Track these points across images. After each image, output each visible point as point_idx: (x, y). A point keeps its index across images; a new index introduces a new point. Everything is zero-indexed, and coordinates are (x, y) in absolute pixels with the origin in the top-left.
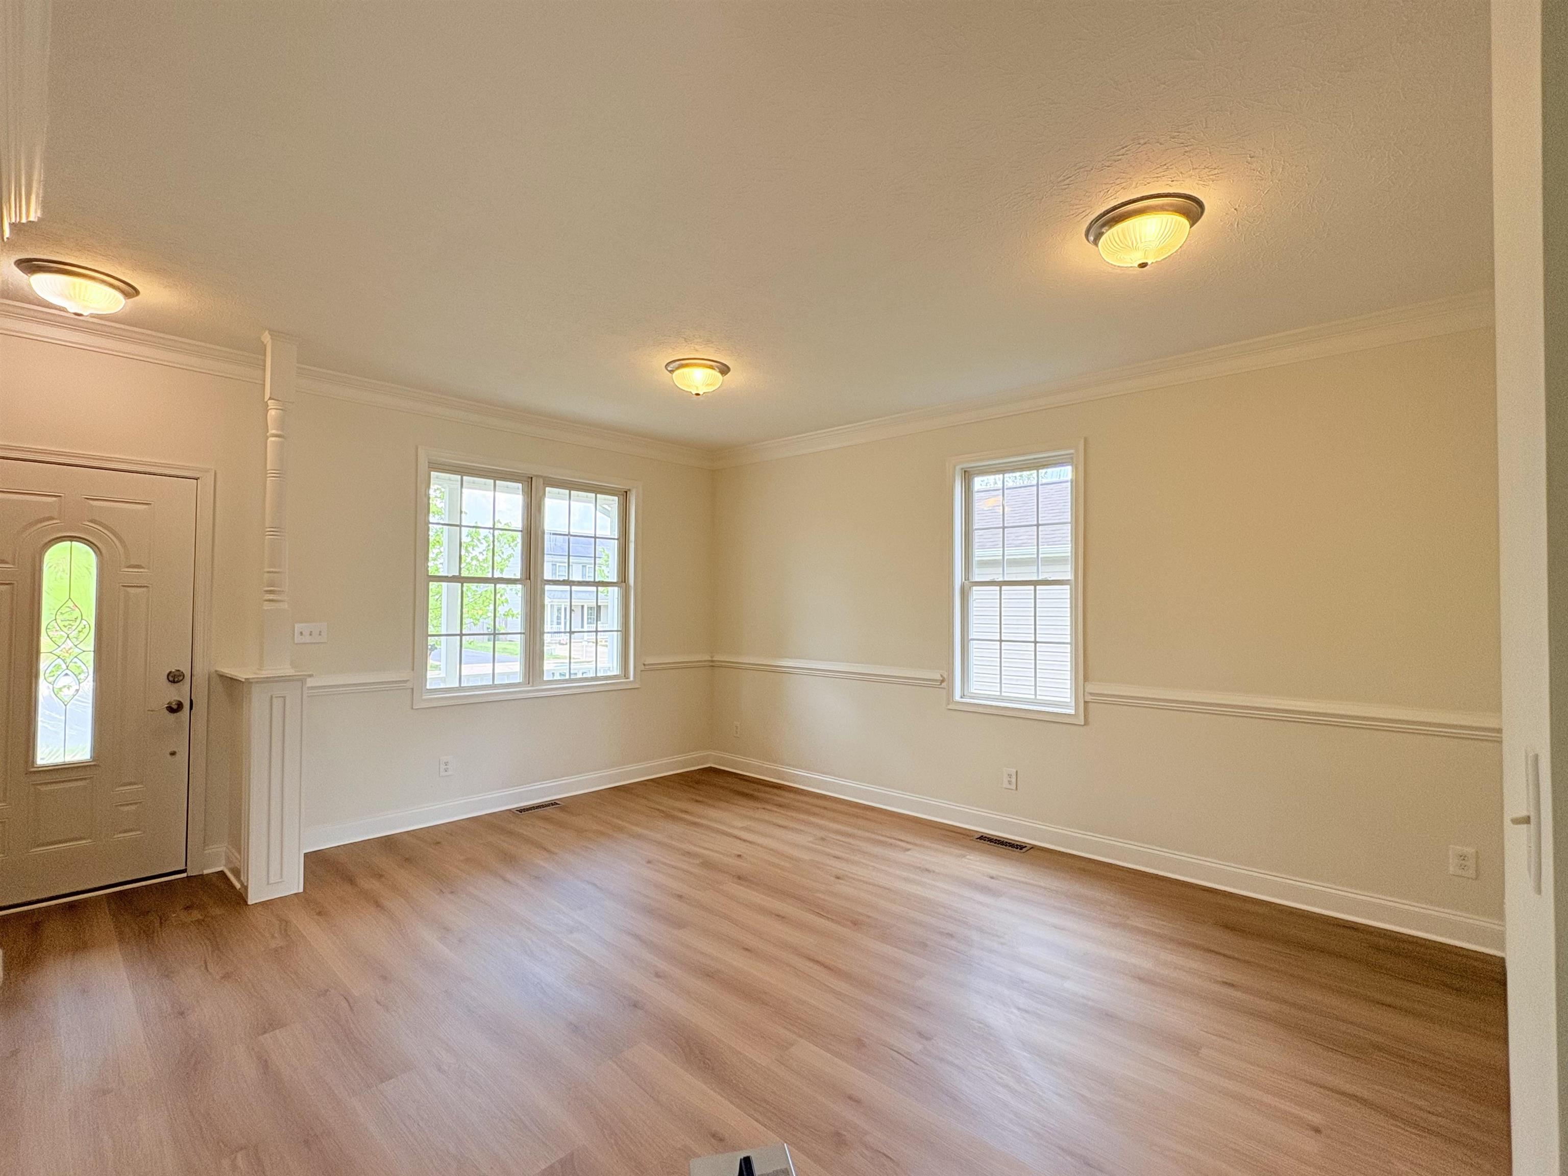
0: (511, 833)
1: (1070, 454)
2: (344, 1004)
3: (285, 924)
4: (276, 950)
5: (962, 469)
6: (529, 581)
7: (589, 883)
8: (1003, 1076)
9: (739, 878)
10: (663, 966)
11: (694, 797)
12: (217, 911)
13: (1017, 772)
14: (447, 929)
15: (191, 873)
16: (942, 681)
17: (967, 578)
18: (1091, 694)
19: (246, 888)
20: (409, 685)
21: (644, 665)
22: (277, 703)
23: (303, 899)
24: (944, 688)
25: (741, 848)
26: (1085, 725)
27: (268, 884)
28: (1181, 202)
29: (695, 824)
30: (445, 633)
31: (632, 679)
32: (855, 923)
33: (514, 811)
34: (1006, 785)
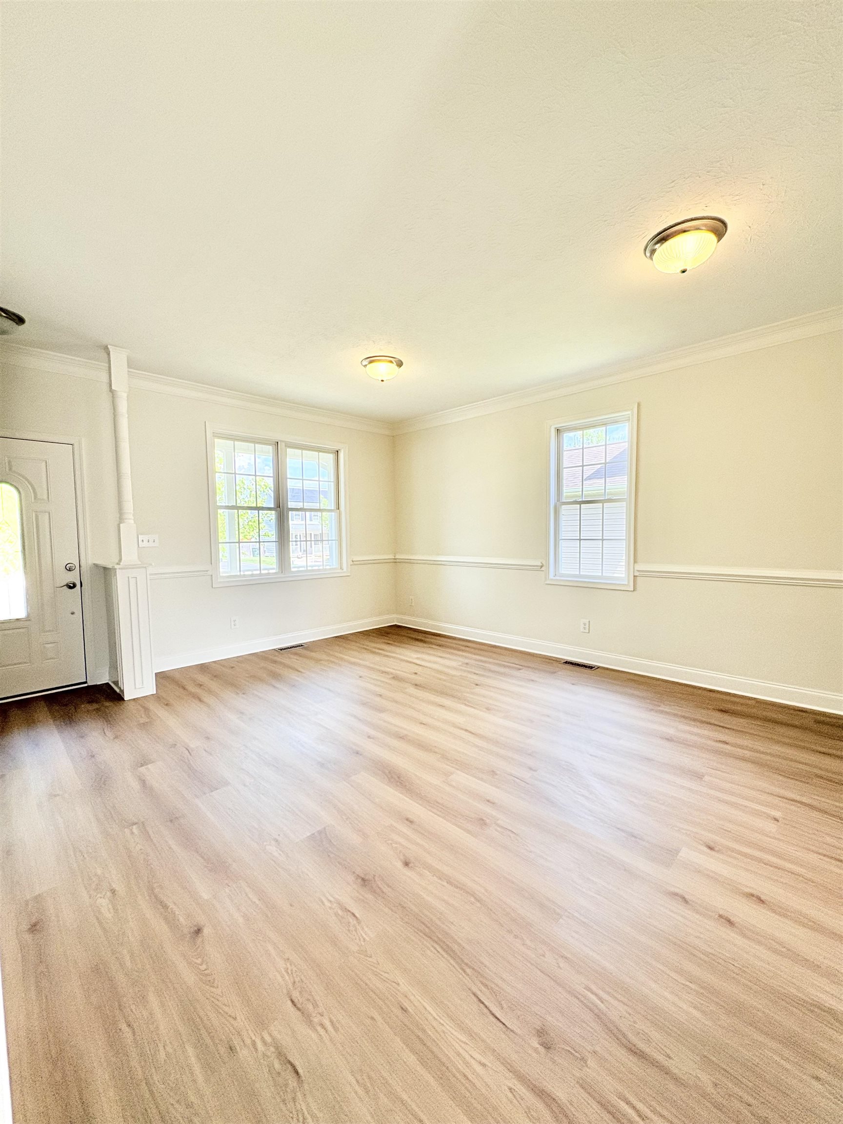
0: (275, 662)
1: (628, 414)
2: (187, 752)
3: (146, 710)
4: (143, 724)
5: (555, 428)
6: (279, 508)
7: (325, 688)
8: (581, 790)
9: (416, 685)
10: (372, 732)
11: (386, 641)
12: (107, 704)
13: (589, 622)
14: (242, 713)
15: (90, 683)
16: (542, 567)
17: (558, 500)
18: (638, 571)
19: (122, 691)
20: (209, 573)
21: (353, 561)
22: (132, 581)
23: (157, 697)
24: (543, 571)
25: (415, 669)
26: (634, 591)
27: (135, 688)
28: (711, 223)
29: (387, 656)
30: (228, 541)
31: (345, 570)
32: (488, 709)
33: (277, 650)
34: (582, 630)
